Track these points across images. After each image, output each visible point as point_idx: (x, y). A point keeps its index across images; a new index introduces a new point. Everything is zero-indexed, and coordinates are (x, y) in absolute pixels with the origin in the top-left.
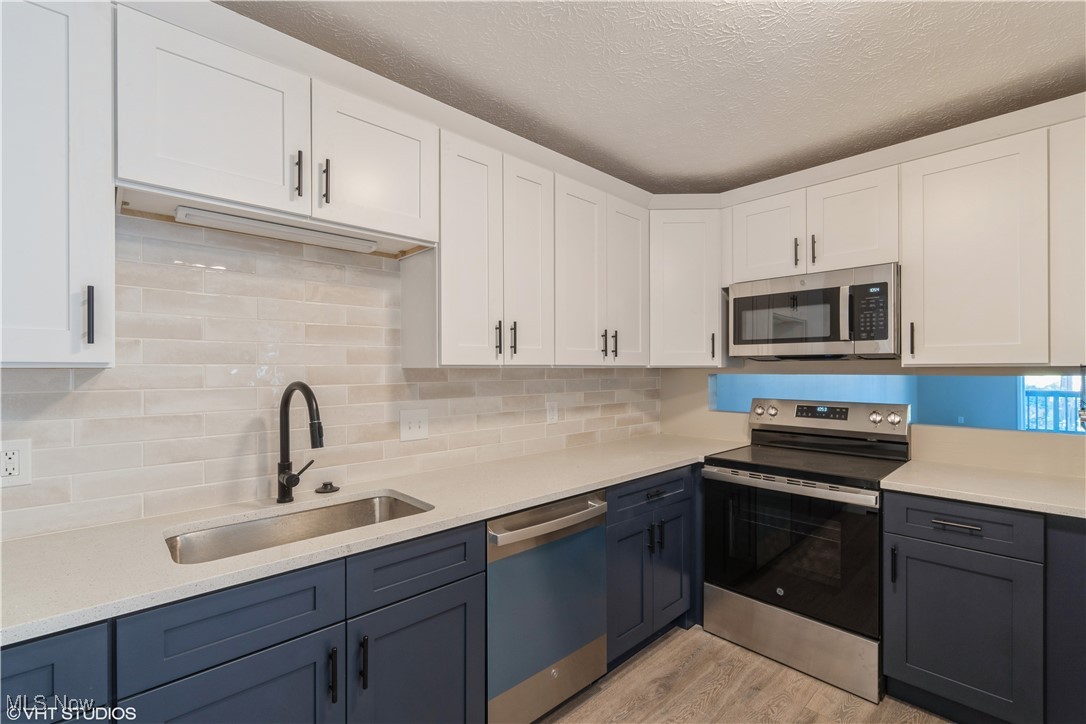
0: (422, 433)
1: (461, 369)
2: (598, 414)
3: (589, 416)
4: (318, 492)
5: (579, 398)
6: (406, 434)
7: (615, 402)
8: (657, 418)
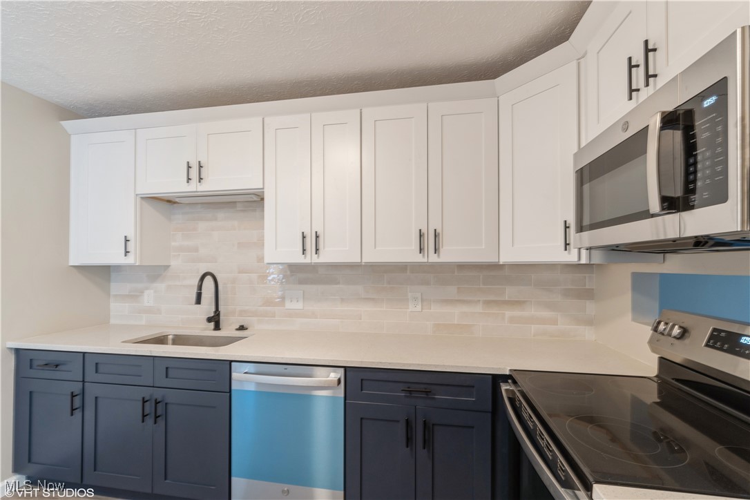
0: (298, 305)
1: (332, 265)
2: (478, 309)
3: (465, 309)
4: (237, 330)
5: (452, 291)
6: (289, 305)
7: (507, 299)
8: (590, 322)
